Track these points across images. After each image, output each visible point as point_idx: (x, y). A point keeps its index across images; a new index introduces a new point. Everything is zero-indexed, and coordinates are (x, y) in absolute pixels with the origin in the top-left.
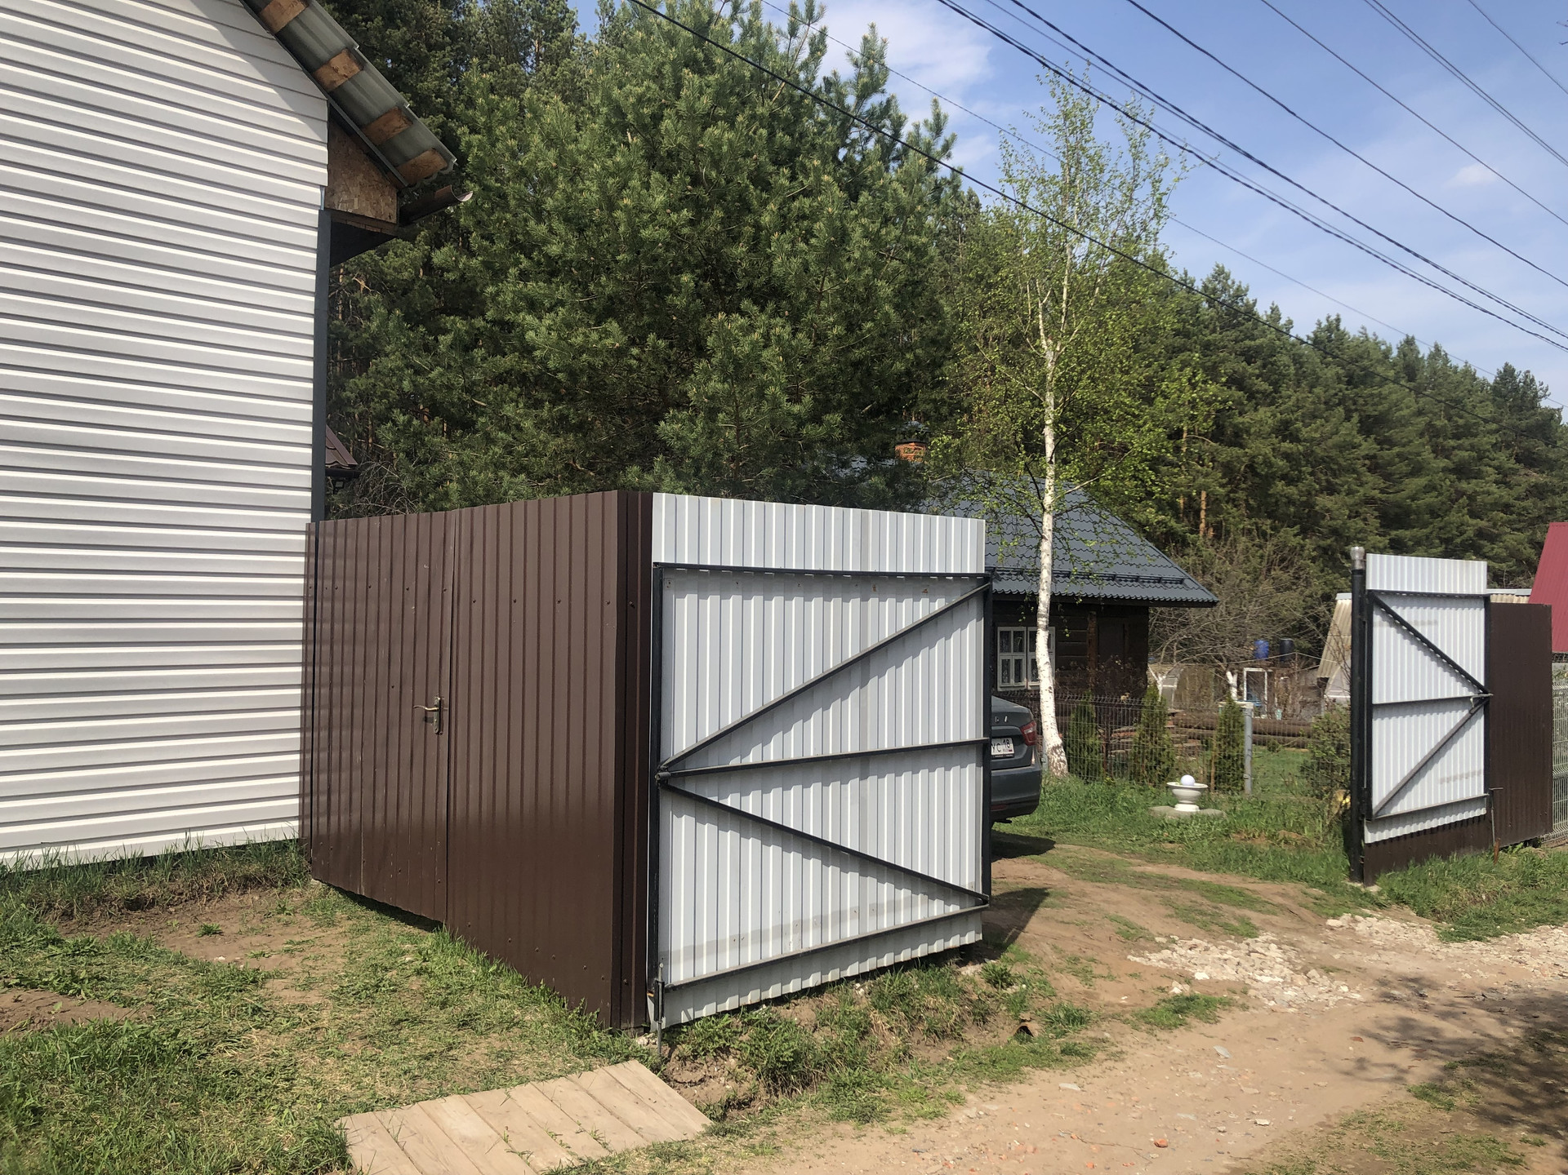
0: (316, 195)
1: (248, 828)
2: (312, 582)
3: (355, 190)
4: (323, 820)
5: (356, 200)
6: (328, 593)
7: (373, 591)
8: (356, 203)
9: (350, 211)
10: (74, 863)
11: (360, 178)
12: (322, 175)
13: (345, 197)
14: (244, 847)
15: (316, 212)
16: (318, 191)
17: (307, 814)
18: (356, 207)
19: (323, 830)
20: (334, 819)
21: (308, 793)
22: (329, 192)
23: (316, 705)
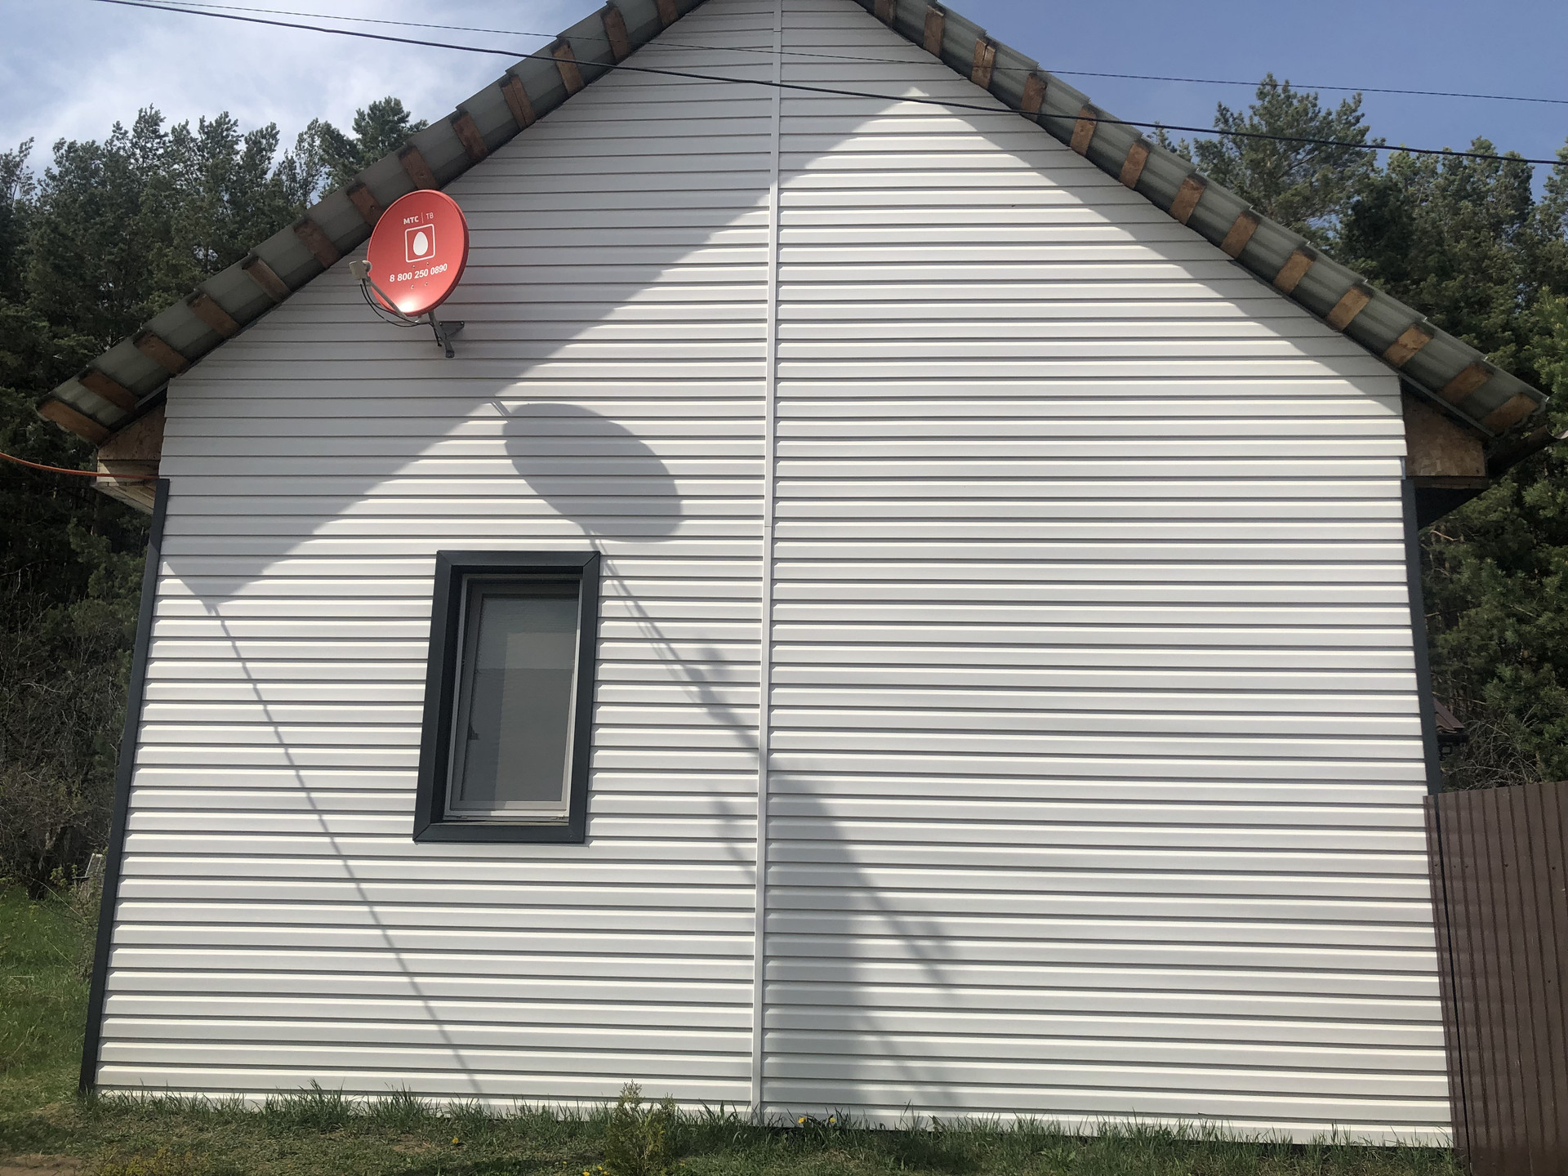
0: (1396, 467)
1: (1398, 1129)
2: (1437, 859)
3: (1436, 453)
4: (1481, 1130)
5: (1438, 462)
6: (1457, 871)
7: (1511, 869)
8: (1439, 465)
9: (1433, 474)
10: (1228, 1139)
11: (1440, 441)
12: (1400, 447)
13: (1426, 462)
14: (1394, 1149)
15: (1398, 483)
16: (1398, 462)
17: (1460, 1120)
18: (1439, 469)
19: (1483, 1142)
20: (1494, 1130)
21: (1459, 1095)
22: (1408, 461)
23: (1458, 995)
